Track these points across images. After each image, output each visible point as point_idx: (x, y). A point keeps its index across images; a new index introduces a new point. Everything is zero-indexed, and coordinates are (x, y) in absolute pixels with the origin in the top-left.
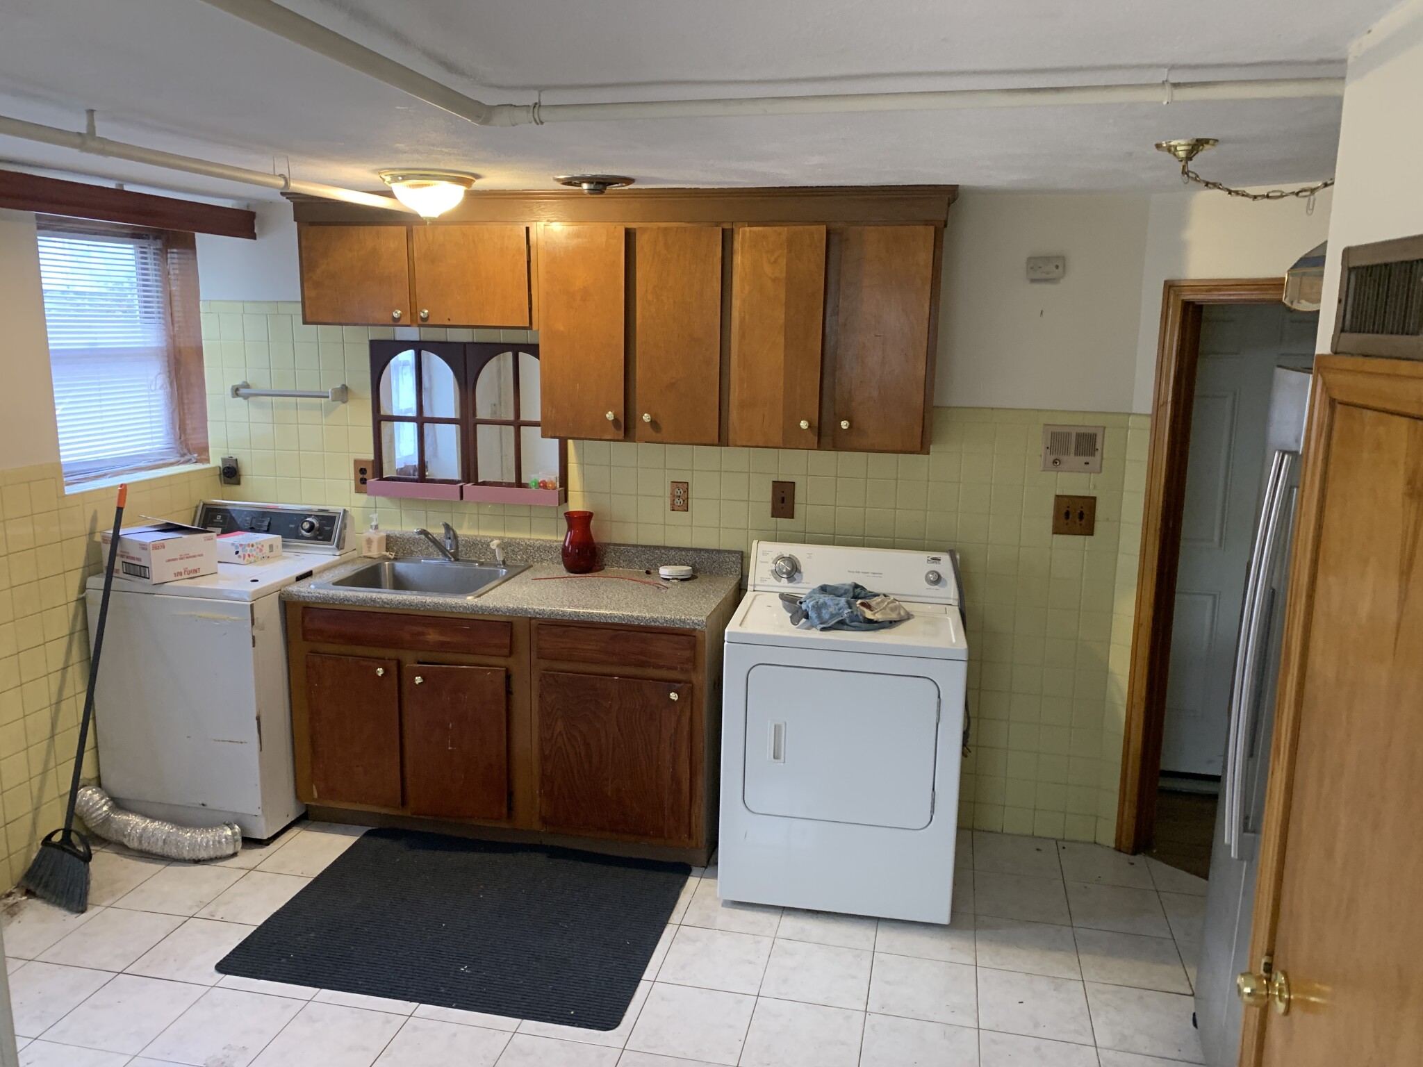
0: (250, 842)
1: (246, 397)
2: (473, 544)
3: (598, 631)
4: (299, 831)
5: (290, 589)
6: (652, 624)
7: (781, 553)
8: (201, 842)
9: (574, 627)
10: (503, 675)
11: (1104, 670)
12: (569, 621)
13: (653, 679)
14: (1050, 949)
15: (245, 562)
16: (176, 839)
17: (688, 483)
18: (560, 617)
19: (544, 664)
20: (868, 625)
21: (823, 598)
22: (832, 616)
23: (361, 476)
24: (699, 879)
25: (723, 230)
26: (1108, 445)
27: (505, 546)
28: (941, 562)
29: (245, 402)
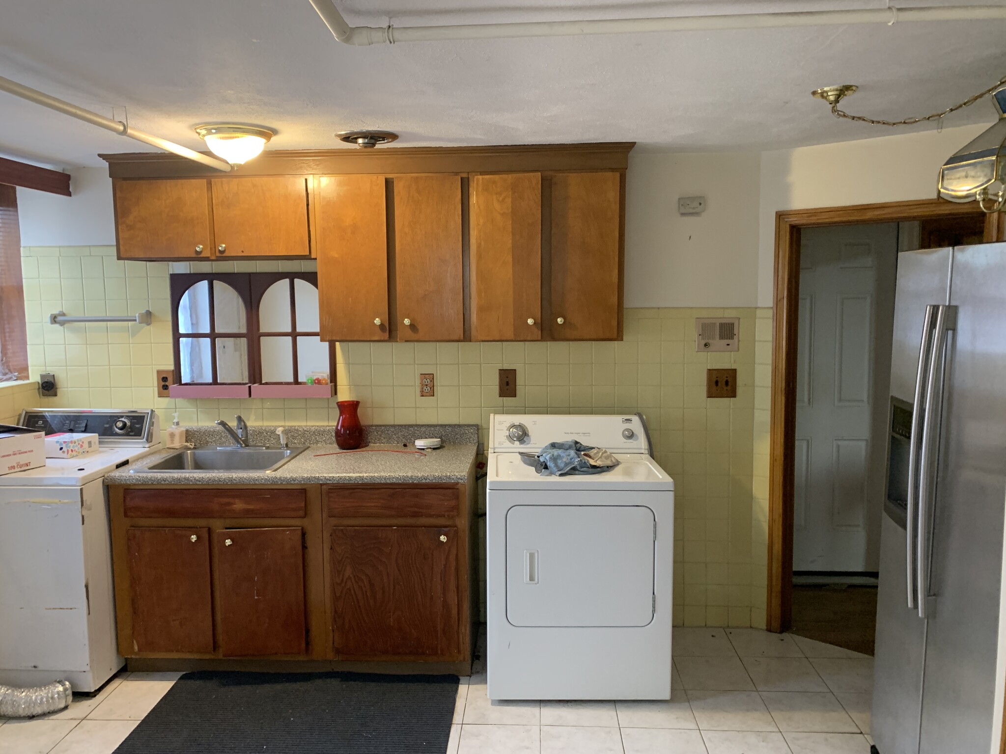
0: (79, 695)
1: (62, 323)
2: (259, 433)
3: (378, 491)
4: (121, 682)
5: (113, 474)
6: (424, 481)
7: (512, 422)
8: (36, 699)
9: (359, 489)
10: (300, 533)
11: (749, 497)
12: (354, 484)
13: (425, 527)
14: (748, 710)
15: (69, 456)
16: (11, 700)
17: (433, 374)
18: (348, 482)
19: (334, 521)
20: (593, 470)
21: (556, 452)
22: (566, 464)
23: (163, 383)
24: (468, 686)
25: (461, 178)
26: (742, 331)
27: (286, 432)
28: (632, 422)
29: (62, 328)
